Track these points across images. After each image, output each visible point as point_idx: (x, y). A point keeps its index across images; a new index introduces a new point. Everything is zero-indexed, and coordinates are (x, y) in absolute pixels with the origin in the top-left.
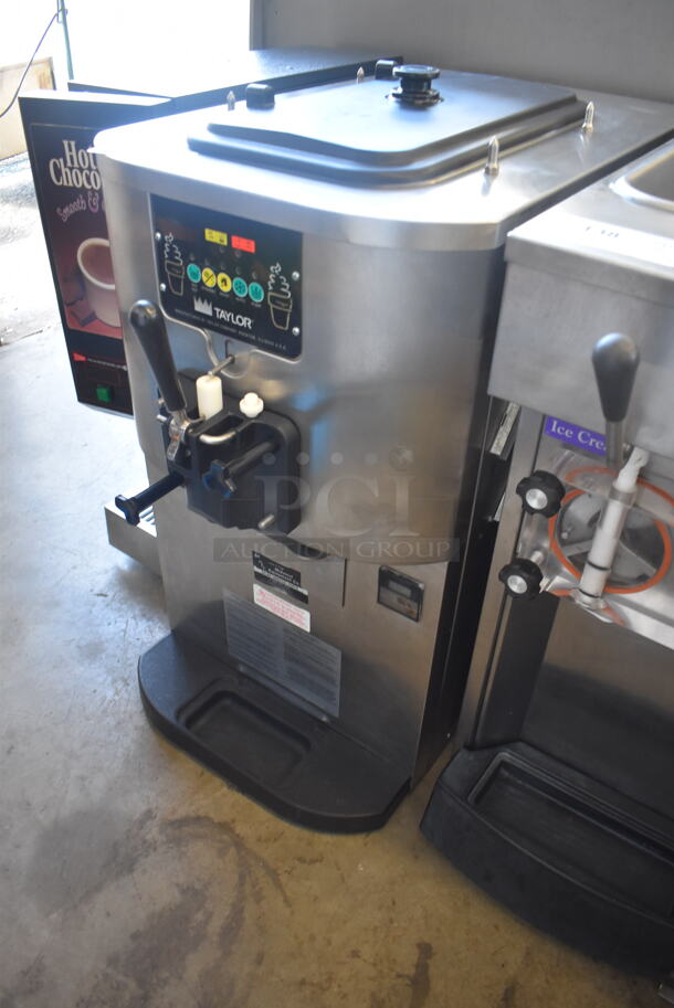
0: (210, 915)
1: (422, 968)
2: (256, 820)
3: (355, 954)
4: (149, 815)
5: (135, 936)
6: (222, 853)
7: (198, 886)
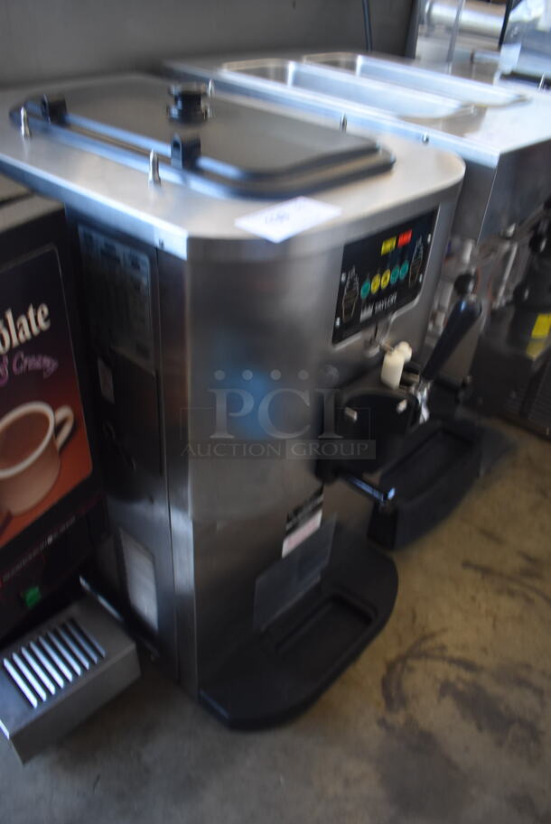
0: (459, 678)
1: (477, 568)
2: (385, 646)
3: (473, 599)
4: (382, 722)
5: (480, 728)
6: (411, 670)
7: (438, 686)
